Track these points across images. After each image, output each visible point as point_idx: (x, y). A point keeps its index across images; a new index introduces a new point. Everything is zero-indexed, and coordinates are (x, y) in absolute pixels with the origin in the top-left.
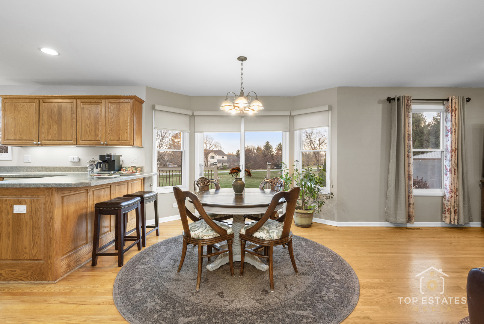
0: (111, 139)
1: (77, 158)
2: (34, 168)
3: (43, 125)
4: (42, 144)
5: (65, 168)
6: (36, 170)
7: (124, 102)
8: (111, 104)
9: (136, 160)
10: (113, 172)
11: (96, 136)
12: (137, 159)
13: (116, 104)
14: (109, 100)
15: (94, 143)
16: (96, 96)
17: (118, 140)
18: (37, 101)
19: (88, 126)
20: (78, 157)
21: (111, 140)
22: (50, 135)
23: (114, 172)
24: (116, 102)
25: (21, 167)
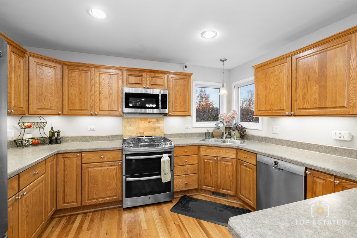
1: (347, 135)
2: (283, 141)
3: (296, 89)
4: (296, 114)
6: (285, 144)
18: (288, 60)
20: (350, 133)
22: (307, 101)
25: (270, 138)
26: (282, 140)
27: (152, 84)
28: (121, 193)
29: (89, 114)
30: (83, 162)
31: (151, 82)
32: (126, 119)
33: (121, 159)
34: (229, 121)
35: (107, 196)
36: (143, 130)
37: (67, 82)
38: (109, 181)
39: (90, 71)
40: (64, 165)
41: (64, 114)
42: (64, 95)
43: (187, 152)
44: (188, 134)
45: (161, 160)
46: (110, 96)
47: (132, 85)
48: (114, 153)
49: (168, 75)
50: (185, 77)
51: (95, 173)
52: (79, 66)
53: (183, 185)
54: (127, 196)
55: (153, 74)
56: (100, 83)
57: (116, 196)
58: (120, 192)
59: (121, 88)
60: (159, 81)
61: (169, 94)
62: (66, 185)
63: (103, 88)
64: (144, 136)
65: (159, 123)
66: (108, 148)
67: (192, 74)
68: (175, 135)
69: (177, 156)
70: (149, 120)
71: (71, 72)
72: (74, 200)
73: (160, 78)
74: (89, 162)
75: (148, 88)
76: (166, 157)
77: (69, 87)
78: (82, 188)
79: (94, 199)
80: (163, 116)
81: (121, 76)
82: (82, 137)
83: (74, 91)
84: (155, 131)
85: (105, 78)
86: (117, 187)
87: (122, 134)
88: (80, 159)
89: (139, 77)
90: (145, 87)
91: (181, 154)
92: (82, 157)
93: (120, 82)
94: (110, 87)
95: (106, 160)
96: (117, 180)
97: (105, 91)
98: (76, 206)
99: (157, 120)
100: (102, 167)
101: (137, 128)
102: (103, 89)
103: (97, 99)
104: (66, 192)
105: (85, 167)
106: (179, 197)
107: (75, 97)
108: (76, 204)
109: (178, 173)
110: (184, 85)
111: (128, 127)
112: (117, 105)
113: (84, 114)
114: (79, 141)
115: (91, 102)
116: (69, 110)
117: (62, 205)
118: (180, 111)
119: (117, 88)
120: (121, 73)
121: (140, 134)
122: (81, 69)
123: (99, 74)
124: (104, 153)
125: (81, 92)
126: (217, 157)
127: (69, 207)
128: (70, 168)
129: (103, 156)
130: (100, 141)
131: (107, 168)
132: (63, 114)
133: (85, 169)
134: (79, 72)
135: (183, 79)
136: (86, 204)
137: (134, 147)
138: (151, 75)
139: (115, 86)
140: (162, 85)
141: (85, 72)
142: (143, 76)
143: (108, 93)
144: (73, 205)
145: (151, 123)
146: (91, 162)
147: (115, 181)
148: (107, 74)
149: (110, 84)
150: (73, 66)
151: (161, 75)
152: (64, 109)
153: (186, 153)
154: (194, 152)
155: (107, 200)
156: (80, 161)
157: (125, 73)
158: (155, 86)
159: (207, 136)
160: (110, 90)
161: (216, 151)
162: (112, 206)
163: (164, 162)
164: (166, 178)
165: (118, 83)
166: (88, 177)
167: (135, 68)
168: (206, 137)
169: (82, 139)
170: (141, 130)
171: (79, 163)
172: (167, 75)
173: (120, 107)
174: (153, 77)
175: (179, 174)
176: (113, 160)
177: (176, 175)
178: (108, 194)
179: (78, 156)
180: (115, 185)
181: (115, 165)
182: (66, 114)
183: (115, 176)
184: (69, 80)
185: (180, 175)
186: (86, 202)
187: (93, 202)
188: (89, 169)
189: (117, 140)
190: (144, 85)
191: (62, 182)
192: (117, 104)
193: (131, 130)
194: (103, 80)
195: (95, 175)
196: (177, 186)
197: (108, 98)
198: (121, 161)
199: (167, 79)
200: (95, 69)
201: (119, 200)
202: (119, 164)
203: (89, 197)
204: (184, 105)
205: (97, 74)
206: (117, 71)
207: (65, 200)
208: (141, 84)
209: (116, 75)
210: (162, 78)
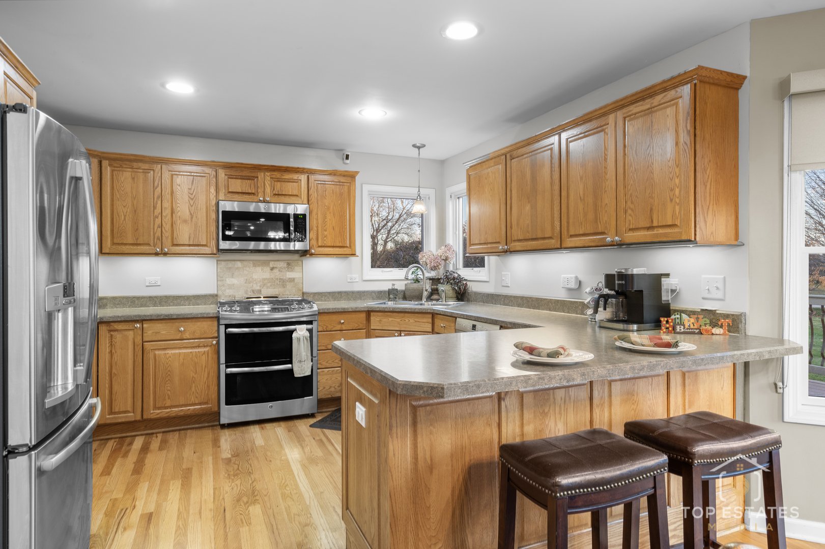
0: (631, 227)
1: (573, 280)
2: (512, 299)
3: (511, 208)
4: (511, 250)
5: (554, 303)
6: (515, 303)
7: (662, 101)
8: (628, 121)
9: (718, 288)
10: (635, 327)
11: (596, 222)
12: (720, 286)
13: (641, 116)
14: (625, 110)
15: (593, 241)
16: (596, 111)
17: (648, 228)
18: (503, 160)
19: (580, 198)
20: (576, 278)
21: (630, 230)
23: (638, 327)
24: (642, 111)
25: (497, 295)
26: (511, 296)
27: (275, 195)
28: (217, 398)
29: (151, 252)
30: (145, 340)
31: (274, 189)
32: (223, 263)
33: (216, 335)
34: (435, 265)
35: (191, 403)
36: (259, 285)
37: (109, 191)
38: (194, 374)
39: (152, 170)
40: (111, 344)
41: (103, 252)
42: (103, 216)
43: (343, 323)
44: (353, 292)
45: (293, 336)
46: (192, 218)
47: (236, 197)
48: (204, 323)
49: (308, 176)
50: (342, 179)
51: (167, 359)
52: (130, 161)
53: (336, 387)
54: (228, 403)
55: (277, 174)
56: (172, 192)
57: (206, 403)
58: (215, 396)
59: (214, 202)
60: (290, 188)
61: (310, 213)
62: (113, 380)
63: (179, 202)
64: (262, 297)
65: (292, 271)
66: (191, 314)
67: (357, 173)
68: (326, 296)
69: (325, 330)
70: (272, 264)
71: (116, 172)
72: (129, 409)
73: (291, 182)
74: (156, 339)
75: (268, 202)
76: (301, 330)
77: (112, 200)
78: (144, 386)
79: (166, 408)
80: (301, 256)
81: (214, 179)
82: (134, 297)
83: (123, 207)
84: (284, 286)
85: (182, 184)
86: (208, 386)
87: (216, 293)
88: (140, 332)
89: (249, 179)
90: (261, 199)
91: (332, 328)
92: (144, 329)
93: (213, 190)
94: (192, 199)
95: (187, 335)
96: (208, 374)
97: (183, 209)
98: (133, 420)
99: (288, 264)
100: (180, 348)
101: (247, 281)
102: (178, 205)
103: (166, 224)
104: (114, 392)
105: (148, 349)
106: (329, 411)
107: (125, 219)
108: (132, 416)
109: (327, 362)
110: (341, 194)
111: (227, 279)
112: (207, 235)
113: (142, 252)
114: (129, 307)
115: (155, 229)
116: (113, 244)
117: (108, 417)
118: (333, 247)
119: (206, 203)
120: (215, 173)
121: (252, 294)
122: (135, 167)
123: (170, 176)
124: (184, 324)
125: (135, 211)
126: (401, 331)
127: (120, 421)
128: (121, 349)
129: (182, 329)
130: (171, 306)
131: (190, 351)
132: (101, 253)
133: (149, 352)
134: (131, 172)
135: (340, 182)
136: (152, 415)
137: (241, 311)
138: (274, 176)
139: (202, 199)
140: (297, 196)
141: (143, 172)
142: (257, 177)
143: (188, 211)
144: (127, 417)
145: (275, 271)
146: (160, 339)
147: (206, 375)
148: (186, 175)
149: (192, 194)
150: (121, 161)
151: (295, 176)
152: (103, 242)
153: (343, 326)
154: (359, 324)
155: (189, 409)
156: (141, 337)
157: (222, 174)
158: (282, 198)
159: (391, 296)
160: (192, 206)
161: (399, 320)
162: (199, 424)
163: (299, 339)
164: (301, 370)
165: (208, 191)
166: (155, 367)
167: (242, 164)
168: (390, 298)
169: (135, 301)
170: (255, 286)
171: (139, 340)
172: (306, 176)
173: (213, 239)
174: (279, 180)
175: (328, 365)
176: (202, 337)
177: (323, 367)
178: (193, 399)
179: (136, 328)
180: (205, 383)
181: (205, 346)
182: (108, 252)
183: (205, 366)
184: (112, 188)
185: (330, 366)
186: (152, 412)
187: (164, 413)
188: (157, 352)
189: (205, 305)
190: (260, 195)
191: (107, 375)
192: (207, 232)
193: (233, 285)
194: (179, 187)
195: (167, 364)
196: (324, 388)
197: (190, 222)
198: (216, 338)
199: (306, 182)
200: (164, 166)
201: (213, 410)
202: (212, 344)
203: (157, 404)
204: (341, 235)
205: (166, 176)
206: (207, 170)
207: (113, 407)
208: (254, 194)
209: (205, 177)
210: (298, 181)
